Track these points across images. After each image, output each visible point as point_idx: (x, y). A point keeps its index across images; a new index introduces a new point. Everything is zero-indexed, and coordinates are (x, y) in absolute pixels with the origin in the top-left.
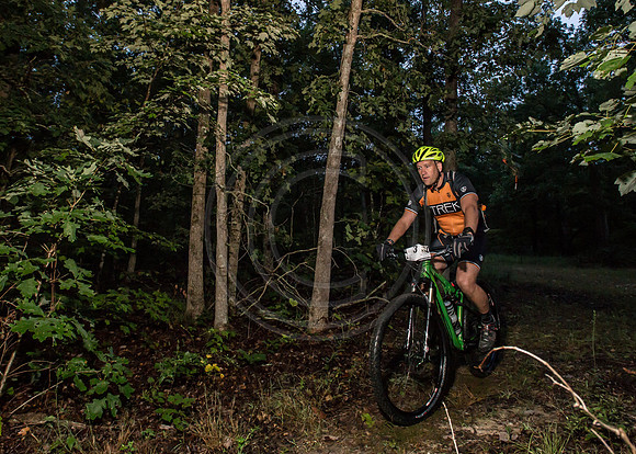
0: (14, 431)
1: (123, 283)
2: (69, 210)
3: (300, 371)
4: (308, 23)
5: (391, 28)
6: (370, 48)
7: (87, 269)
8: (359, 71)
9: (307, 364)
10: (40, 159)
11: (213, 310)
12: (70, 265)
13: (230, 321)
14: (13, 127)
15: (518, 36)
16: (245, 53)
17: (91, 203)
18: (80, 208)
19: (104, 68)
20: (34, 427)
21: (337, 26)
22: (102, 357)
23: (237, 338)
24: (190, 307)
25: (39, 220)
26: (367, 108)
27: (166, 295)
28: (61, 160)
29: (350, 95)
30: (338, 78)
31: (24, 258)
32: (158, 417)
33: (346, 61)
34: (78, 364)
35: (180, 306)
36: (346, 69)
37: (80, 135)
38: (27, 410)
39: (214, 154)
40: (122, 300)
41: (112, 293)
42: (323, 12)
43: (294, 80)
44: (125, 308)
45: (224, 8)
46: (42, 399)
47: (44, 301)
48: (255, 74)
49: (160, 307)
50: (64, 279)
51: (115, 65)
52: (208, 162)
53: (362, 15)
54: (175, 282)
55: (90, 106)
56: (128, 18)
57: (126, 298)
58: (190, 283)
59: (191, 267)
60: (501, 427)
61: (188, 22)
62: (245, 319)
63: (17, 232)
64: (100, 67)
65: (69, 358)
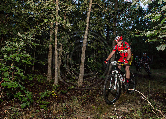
0: (3, 111)
1: (31, 73)
2: (17, 54)
3: (76, 95)
4: (79, 7)
5: (100, 8)
6: (94, 13)
7: (22, 69)
8: (91, 19)
9: (78, 93)
10: (9, 41)
11: (54, 80)
12: (17, 68)
13: (58, 83)
14: (2, 33)
15: (132, 10)
16: (62, 14)
17: (23, 52)
18: (20, 53)
19: (26, 17)
20: (8, 110)
21: (86, 7)
22: (25, 92)
23: (60, 87)
24: (48, 79)
25: (9, 57)
26: (93, 28)
27: (42, 76)
28: (15, 41)
29: (89, 25)
30: (86, 21)
31: (5, 66)
32: (40, 107)
33: (88, 16)
34: (19, 94)
35: (45, 79)
36: (88, 18)
37: (19, 34)
38: (6, 105)
39: (54, 40)
40: (31, 77)
41: (28, 75)
42: (82, 4)
43: (75, 21)
44: (31, 79)
45: (57, 2)
46: (10, 103)
47: (11, 78)
48: (65, 19)
49: (41, 79)
50: (15, 72)
51: (28, 17)
52: (53, 42)
53: (92, 4)
54: (44, 72)
55: (22, 27)
56: (32, 4)
57: (32, 76)
58: (48, 73)
59: (48, 69)
60: (126, 109)
61: (48, 5)
62: (62, 82)
63: (3, 60)
64: (25, 17)
65: (17, 92)
